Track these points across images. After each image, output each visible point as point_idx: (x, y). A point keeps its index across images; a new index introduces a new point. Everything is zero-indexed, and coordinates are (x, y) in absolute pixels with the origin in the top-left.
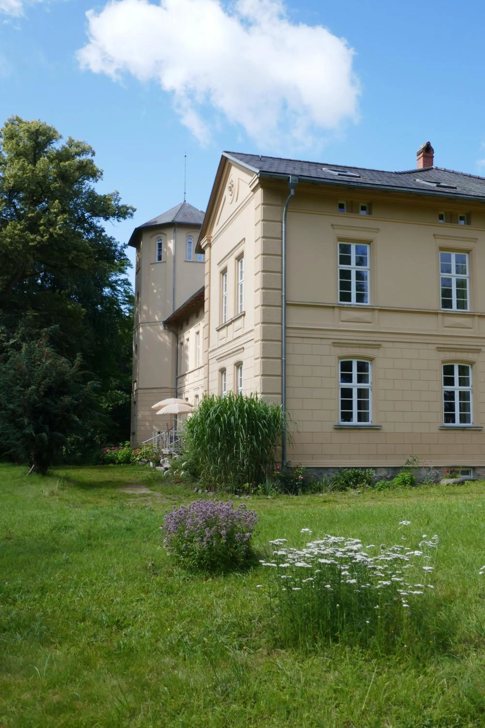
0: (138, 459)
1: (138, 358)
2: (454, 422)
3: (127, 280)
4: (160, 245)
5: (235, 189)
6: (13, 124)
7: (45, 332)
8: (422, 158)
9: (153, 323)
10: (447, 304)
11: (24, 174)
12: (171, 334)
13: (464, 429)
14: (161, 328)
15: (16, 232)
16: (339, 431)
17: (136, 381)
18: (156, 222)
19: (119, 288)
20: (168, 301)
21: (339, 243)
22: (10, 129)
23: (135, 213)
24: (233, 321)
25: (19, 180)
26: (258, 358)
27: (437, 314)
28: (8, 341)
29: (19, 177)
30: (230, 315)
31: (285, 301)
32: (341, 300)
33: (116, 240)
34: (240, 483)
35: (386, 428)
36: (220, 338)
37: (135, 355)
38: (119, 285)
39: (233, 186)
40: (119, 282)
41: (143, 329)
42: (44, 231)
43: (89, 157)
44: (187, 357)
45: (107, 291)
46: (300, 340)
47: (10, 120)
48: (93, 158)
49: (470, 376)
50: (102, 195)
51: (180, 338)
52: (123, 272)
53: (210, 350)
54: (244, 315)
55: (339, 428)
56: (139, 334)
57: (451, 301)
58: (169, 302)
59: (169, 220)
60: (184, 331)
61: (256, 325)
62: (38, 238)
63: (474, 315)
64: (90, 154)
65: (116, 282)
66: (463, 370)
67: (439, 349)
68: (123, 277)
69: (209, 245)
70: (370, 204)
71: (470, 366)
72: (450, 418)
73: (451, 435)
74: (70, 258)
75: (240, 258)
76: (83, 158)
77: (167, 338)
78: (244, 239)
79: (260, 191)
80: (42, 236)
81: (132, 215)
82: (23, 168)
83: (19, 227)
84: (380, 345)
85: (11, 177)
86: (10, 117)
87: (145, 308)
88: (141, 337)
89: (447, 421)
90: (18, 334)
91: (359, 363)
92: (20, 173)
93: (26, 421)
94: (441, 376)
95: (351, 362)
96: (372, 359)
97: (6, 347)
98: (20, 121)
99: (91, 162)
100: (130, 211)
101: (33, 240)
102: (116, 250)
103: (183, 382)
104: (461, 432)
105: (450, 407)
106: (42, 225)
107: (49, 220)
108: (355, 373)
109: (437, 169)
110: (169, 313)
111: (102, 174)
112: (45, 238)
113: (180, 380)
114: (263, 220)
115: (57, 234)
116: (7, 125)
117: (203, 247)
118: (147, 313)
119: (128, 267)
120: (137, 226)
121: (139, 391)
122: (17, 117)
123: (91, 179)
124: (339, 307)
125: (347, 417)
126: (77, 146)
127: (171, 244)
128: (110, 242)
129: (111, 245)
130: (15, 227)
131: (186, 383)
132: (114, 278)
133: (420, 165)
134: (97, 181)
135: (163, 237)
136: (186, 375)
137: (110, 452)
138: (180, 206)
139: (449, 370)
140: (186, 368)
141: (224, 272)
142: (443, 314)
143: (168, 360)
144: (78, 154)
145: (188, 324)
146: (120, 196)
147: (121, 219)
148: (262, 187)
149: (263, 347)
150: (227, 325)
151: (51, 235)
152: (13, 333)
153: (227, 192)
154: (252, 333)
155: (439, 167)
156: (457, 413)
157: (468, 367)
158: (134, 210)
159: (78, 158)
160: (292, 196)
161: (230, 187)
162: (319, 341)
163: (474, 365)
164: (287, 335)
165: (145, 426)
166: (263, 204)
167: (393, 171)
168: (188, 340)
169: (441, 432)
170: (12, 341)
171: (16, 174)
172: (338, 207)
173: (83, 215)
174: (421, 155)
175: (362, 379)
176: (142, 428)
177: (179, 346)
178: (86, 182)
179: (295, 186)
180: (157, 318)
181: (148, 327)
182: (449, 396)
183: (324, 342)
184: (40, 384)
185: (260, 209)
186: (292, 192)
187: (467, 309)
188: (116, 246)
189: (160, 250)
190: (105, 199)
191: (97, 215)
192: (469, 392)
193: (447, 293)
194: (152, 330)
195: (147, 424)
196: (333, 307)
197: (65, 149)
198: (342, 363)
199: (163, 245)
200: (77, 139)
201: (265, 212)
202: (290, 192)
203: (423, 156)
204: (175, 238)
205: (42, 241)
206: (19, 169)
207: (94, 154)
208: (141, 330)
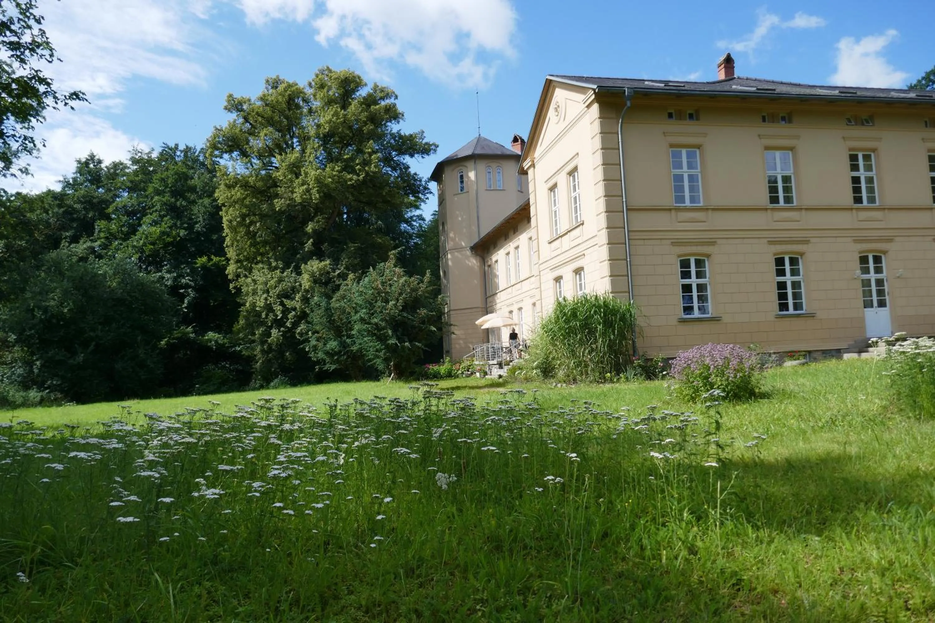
0: (460, 372)
1: (448, 282)
2: (787, 310)
3: (421, 215)
4: (462, 177)
5: (562, 110)
6: (323, 74)
7: (393, 254)
8: (723, 70)
9: (459, 249)
10: (774, 200)
11: (337, 119)
12: (478, 258)
13: (798, 316)
14: (469, 253)
15: (334, 173)
16: (682, 324)
17: (447, 304)
18: (456, 155)
19: (414, 223)
20: (473, 228)
21: (671, 149)
22: (320, 80)
23: (438, 149)
24: (569, 231)
25: (333, 125)
26: (605, 261)
27: (766, 209)
28: (334, 272)
29: (334, 122)
30: (564, 226)
31: (626, 206)
32: (676, 203)
33: (421, 176)
34: (602, 373)
35: (726, 319)
36: (553, 249)
37: (444, 281)
38: (415, 221)
39: (558, 106)
40: (414, 218)
41: (452, 255)
42: (360, 170)
43: (392, 100)
44: (496, 276)
45: (404, 226)
46: (641, 242)
47: (319, 71)
48: (396, 101)
49: (801, 267)
50: (407, 134)
51: (488, 261)
52: (417, 207)
53: (541, 262)
54: (583, 224)
55: (683, 321)
56: (447, 260)
57: (778, 197)
58: (475, 228)
59: (469, 152)
60: (492, 254)
61: (599, 231)
62: (355, 177)
63: (801, 209)
64: (393, 98)
65: (411, 217)
66: (794, 261)
67: (771, 243)
68: (418, 212)
69: (533, 165)
70: (697, 111)
71: (799, 257)
72: (784, 307)
73: (787, 321)
74: (384, 194)
75: (573, 172)
76: (388, 102)
77: (474, 261)
78: (578, 154)
79: (596, 106)
80: (358, 175)
81: (435, 151)
82: (336, 114)
83: (337, 168)
84: (715, 242)
85: (327, 122)
86: (320, 68)
87: (451, 235)
88: (450, 263)
89: (781, 310)
90: (342, 265)
91: (696, 260)
92: (334, 119)
93: (390, 332)
94: (774, 268)
95: (689, 260)
96: (708, 256)
97: (334, 277)
98: (330, 71)
99: (395, 105)
100: (433, 147)
101: (351, 179)
102: (420, 185)
103: (494, 301)
104: (796, 319)
105: (783, 296)
106: (358, 164)
107: (364, 160)
108: (693, 269)
109: (739, 78)
110: (476, 240)
111: (403, 115)
112: (361, 177)
113: (488, 300)
114: (601, 133)
115: (373, 172)
116: (317, 76)
117: (525, 168)
118: (453, 240)
119: (422, 204)
120: (439, 161)
121: (452, 313)
122: (328, 68)
123: (393, 122)
124: (675, 209)
125: (688, 309)
126: (382, 91)
127: (472, 175)
128: (414, 177)
129: (415, 180)
130: (333, 170)
131: (498, 301)
132: (409, 214)
133: (722, 76)
134: (398, 122)
135: (464, 169)
136: (496, 294)
137: (433, 368)
138: (476, 140)
139: (780, 262)
140: (497, 287)
141: (553, 188)
142: (773, 209)
143: (476, 282)
144: (382, 98)
145: (495, 248)
146: (425, 135)
147: (425, 156)
148: (597, 102)
149: (609, 251)
150: (561, 237)
151: (367, 174)
152: (337, 265)
153: (551, 113)
154: (596, 239)
155: (741, 76)
156: (790, 301)
157: (798, 258)
158: (437, 146)
159: (383, 103)
160: (629, 107)
161: (556, 108)
162: (658, 242)
163: (804, 257)
164: (630, 237)
165: (459, 344)
166: (599, 118)
167: (705, 82)
168: (496, 261)
169: (776, 320)
170: (338, 272)
171: (331, 120)
172: (667, 115)
173: (390, 154)
174: (723, 66)
175: (700, 275)
176: (457, 346)
177: (486, 268)
178: (389, 124)
179: (630, 98)
180: (463, 244)
181: (456, 254)
182: (782, 286)
183: (664, 242)
184: (397, 300)
185: (597, 124)
186: (629, 104)
187: (793, 203)
188: (420, 181)
189: (462, 182)
190: (411, 138)
191: (404, 153)
192: (800, 282)
193: (773, 190)
194: (460, 256)
195: (461, 342)
196: (670, 210)
197: (370, 95)
198: (681, 261)
199: (464, 177)
200: (381, 85)
201: (602, 124)
202: (626, 105)
203: (725, 67)
204: (475, 169)
205: (359, 180)
206: (333, 115)
207: (396, 97)
208: (449, 256)
